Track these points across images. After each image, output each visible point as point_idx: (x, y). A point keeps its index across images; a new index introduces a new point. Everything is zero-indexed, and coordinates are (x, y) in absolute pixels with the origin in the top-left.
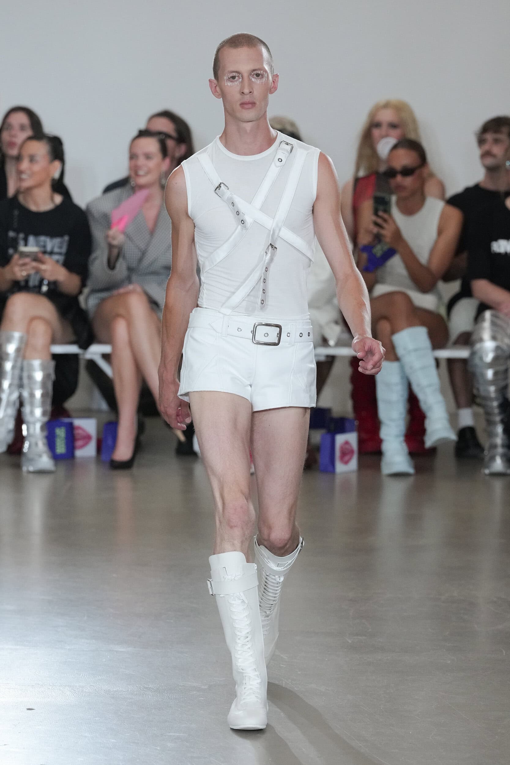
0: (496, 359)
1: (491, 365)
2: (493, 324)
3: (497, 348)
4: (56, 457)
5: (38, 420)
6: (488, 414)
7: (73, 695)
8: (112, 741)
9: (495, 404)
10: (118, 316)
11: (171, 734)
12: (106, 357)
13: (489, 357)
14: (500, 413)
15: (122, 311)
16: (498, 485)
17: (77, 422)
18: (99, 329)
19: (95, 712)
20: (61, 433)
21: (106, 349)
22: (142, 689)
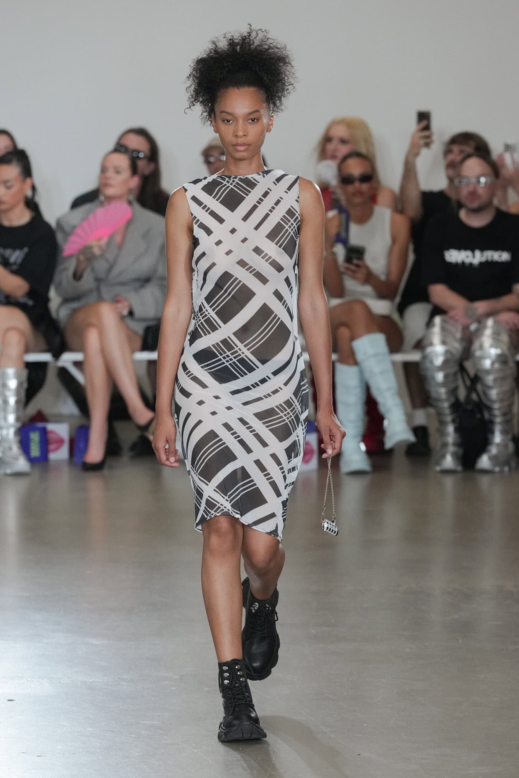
0: (446, 362)
1: (441, 368)
2: (443, 329)
3: (447, 352)
4: (31, 460)
5: (12, 425)
6: (440, 414)
7: (52, 686)
8: (90, 729)
9: (446, 405)
10: (90, 325)
11: (146, 722)
12: (78, 364)
13: (439, 361)
14: (452, 413)
15: (93, 320)
16: (449, 482)
17: (50, 427)
18: (71, 339)
19: (72, 702)
20: (35, 437)
21: (78, 356)
22: (117, 679)
